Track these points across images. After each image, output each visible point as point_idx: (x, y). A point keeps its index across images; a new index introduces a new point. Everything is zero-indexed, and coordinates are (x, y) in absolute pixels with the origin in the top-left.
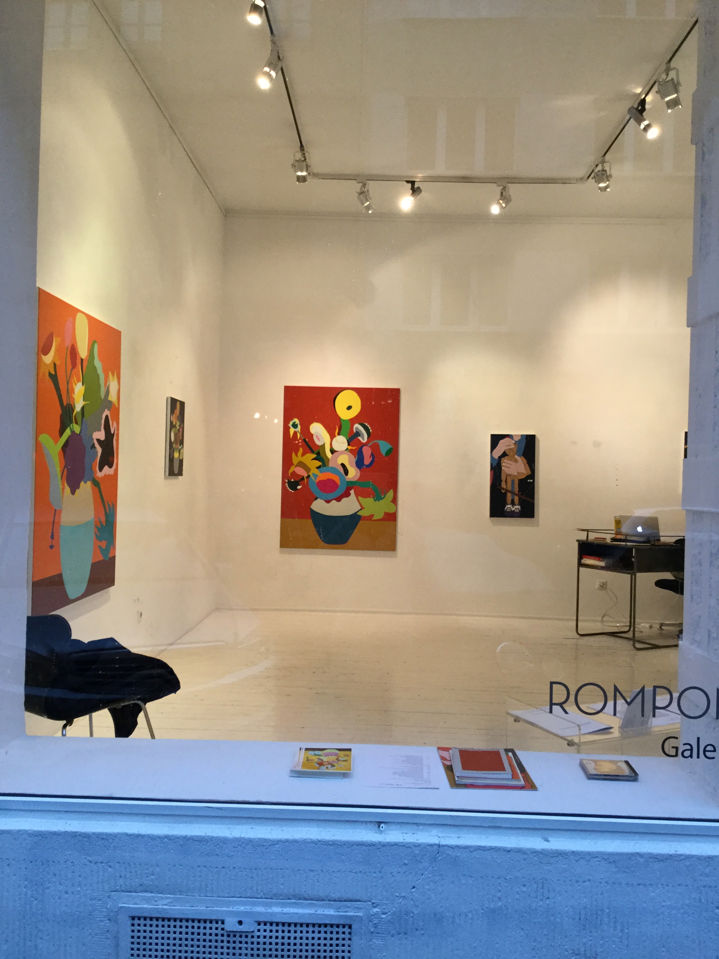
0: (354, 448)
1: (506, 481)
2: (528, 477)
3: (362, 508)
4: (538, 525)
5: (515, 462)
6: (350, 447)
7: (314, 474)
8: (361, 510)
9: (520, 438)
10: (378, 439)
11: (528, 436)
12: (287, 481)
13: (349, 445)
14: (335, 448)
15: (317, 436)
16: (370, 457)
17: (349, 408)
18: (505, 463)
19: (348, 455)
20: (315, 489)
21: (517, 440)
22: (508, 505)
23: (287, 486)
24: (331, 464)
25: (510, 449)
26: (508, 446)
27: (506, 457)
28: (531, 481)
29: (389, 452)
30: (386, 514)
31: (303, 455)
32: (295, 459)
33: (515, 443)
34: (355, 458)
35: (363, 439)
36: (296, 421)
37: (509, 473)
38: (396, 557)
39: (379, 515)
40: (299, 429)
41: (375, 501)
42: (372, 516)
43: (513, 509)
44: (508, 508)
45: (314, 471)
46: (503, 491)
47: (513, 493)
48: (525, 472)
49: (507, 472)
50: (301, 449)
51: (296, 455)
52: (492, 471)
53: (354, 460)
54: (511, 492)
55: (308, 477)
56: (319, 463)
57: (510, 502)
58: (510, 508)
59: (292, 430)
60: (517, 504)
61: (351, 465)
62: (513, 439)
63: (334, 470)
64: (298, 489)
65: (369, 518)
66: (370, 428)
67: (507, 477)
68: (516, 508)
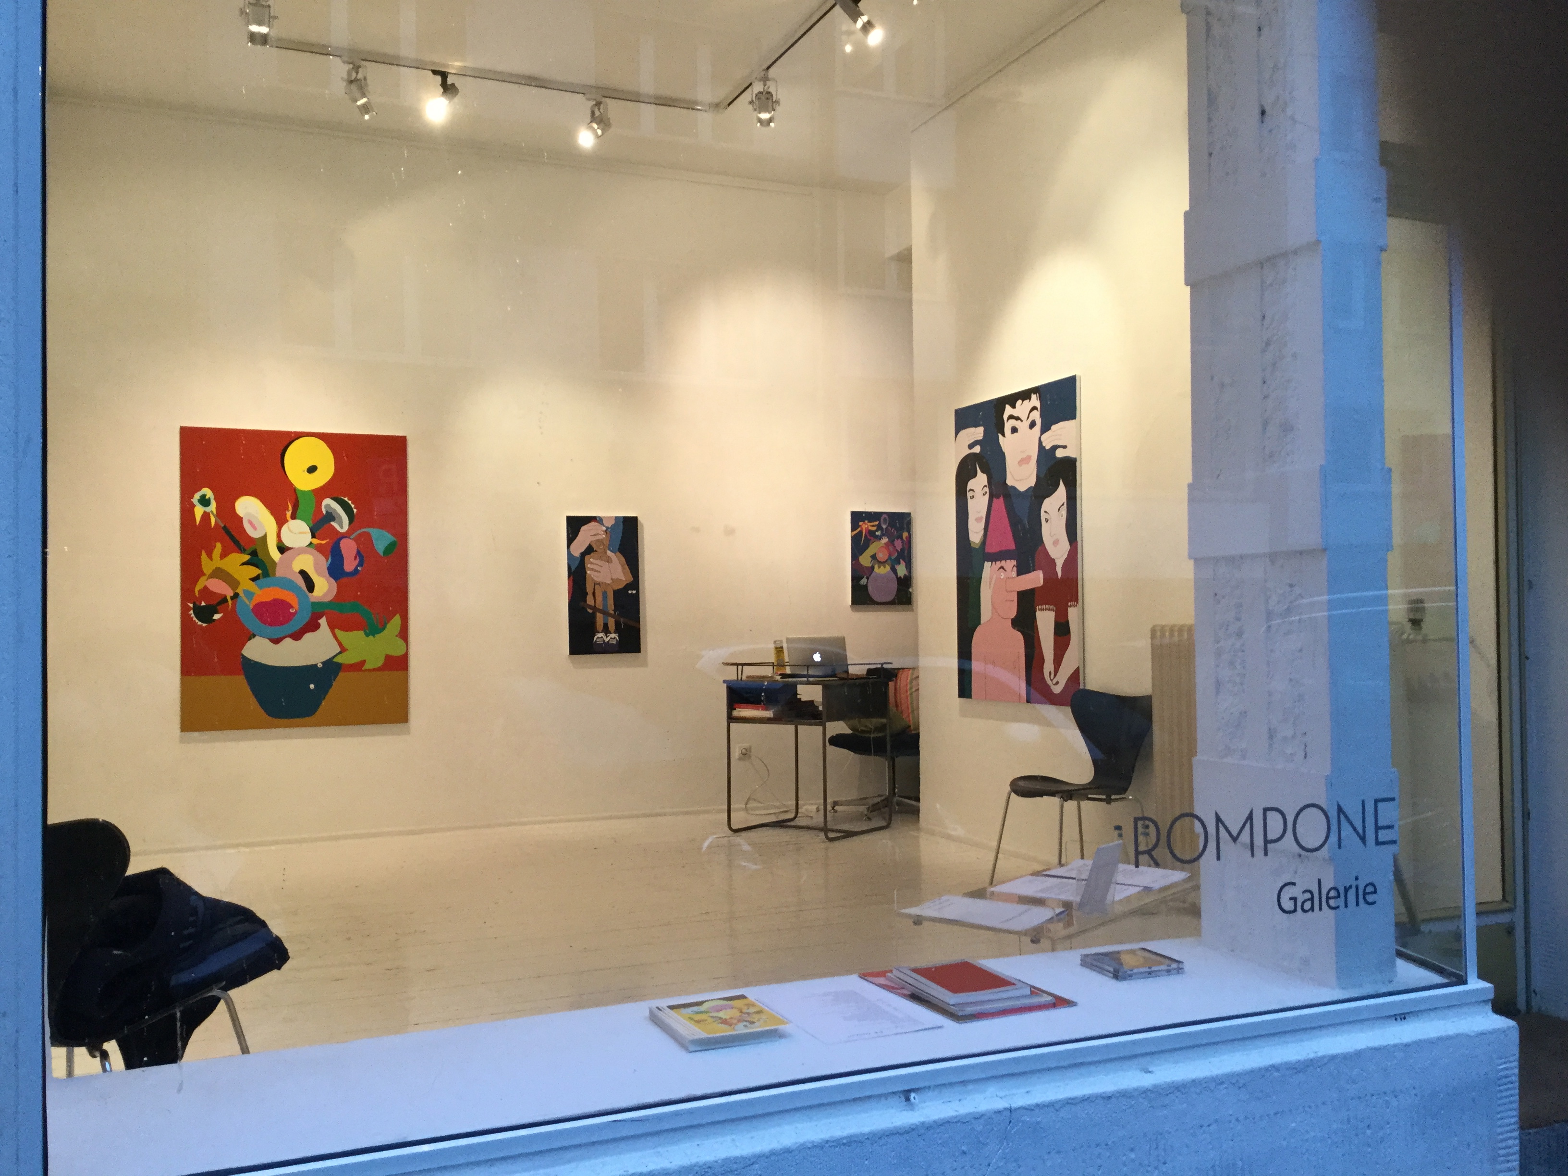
0: (323, 542)
1: (594, 594)
2: (629, 586)
3: (343, 650)
5: (608, 562)
6: (316, 541)
7: (245, 591)
8: (340, 653)
9: (613, 522)
10: (369, 526)
11: (626, 519)
12: (191, 605)
13: (313, 536)
14: (287, 542)
15: (251, 523)
16: (355, 559)
17: (312, 469)
18: (592, 563)
19: (313, 555)
20: (250, 621)
21: (610, 526)
22: (599, 632)
23: (193, 615)
24: (280, 573)
25: (598, 540)
26: (595, 535)
27: (592, 554)
28: (634, 592)
29: (389, 549)
30: (388, 658)
31: (223, 556)
32: (208, 565)
33: (606, 531)
34: (327, 560)
35: (342, 527)
36: (208, 492)
37: (597, 580)
38: (408, 732)
39: (375, 661)
40: (213, 507)
41: (367, 635)
42: (363, 663)
43: (607, 640)
44: (598, 638)
45: (246, 587)
46: (590, 611)
47: (605, 613)
48: (623, 578)
49: (595, 579)
50: (219, 546)
51: (210, 556)
52: (572, 577)
53: (324, 563)
54: (600, 611)
55: (236, 596)
56: (255, 571)
57: (602, 629)
58: (602, 637)
59: (199, 511)
60: (612, 631)
61: (319, 574)
62: (602, 524)
63: (287, 584)
64: (214, 620)
65: (358, 666)
66: (353, 506)
67: (596, 586)
68: (611, 638)
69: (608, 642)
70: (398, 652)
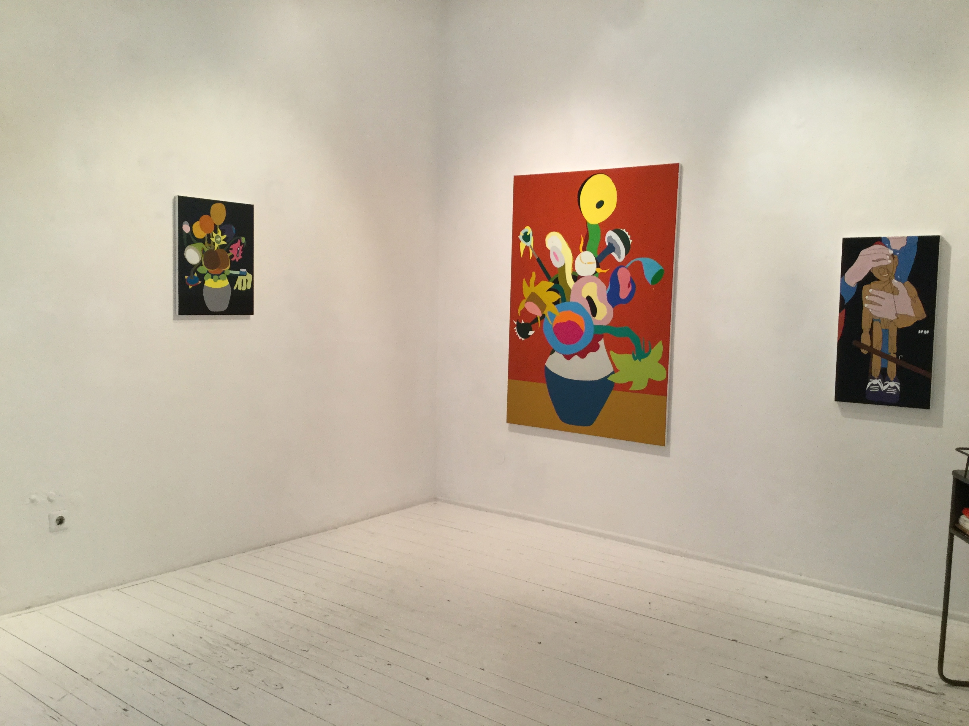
0: (605, 271)
1: (871, 332)
2: (919, 325)
3: (616, 370)
4: (939, 424)
5: (893, 293)
6: (600, 270)
7: (550, 313)
8: (613, 373)
9: (904, 244)
10: (641, 256)
11: (921, 239)
12: (516, 323)
13: (598, 266)
14: (580, 272)
15: (554, 253)
16: (629, 287)
17: (600, 204)
18: (871, 295)
19: (596, 283)
20: (552, 339)
21: (899, 249)
22: (874, 378)
23: (516, 331)
24: (573, 298)
25: (881, 267)
26: (878, 260)
27: (872, 284)
28: (927, 332)
29: (657, 277)
30: (650, 381)
31: (536, 283)
32: (527, 290)
33: (893, 255)
34: (607, 287)
35: (619, 257)
36: (528, 230)
37: (879, 315)
39: (640, 384)
40: (531, 243)
41: (635, 359)
42: (630, 384)
43: (883, 388)
44: (872, 385)
45: (551, 308)
46: (865, 352)
47: (884, 356)
48: (912, 313)
49: (874, 313)
50: (534, 274)
51: (528, 282)
52: (844, 310)
53: (605, 291)
54: (879, 353)
55: (543, 317)
56: (556, 296)
57: (878, 375)
58: (877, 385)
59: (523, 245)
60: (892, 379)
61: (601, 301)
62: (889, 247)
63: (578, 307)
64: (529, 336)
65: (625, 387)
66: (629, 237)
67: (874, 322)
68: (889, 387)
69: (886, 390)
70: (660, 377)
